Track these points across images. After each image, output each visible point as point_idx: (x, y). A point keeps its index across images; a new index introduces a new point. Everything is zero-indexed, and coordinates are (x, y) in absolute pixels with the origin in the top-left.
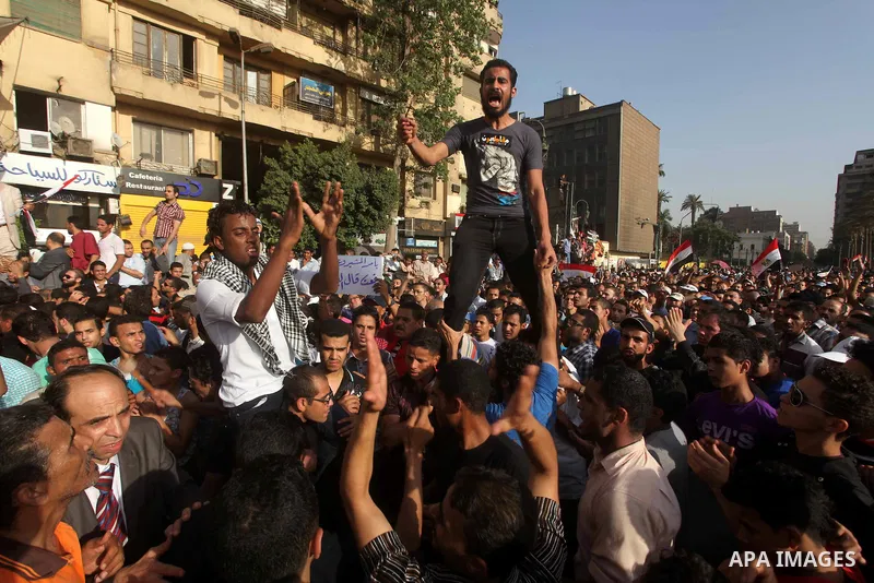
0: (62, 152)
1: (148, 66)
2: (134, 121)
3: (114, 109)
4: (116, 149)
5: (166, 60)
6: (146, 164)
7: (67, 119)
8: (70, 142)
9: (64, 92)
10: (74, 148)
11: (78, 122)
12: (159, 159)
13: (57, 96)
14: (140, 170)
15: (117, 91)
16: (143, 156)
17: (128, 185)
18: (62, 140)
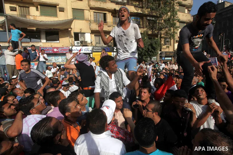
0: (82, 45)
1: (97, 22)
2: (95, 35)
3: (91, 34)
4: (91, 42)
5: (100, 20)
6: (97, 45)
7: (82, 38)
8: (83, 42)
9: (82, 32)
10: (84, 44)
11: (84, 38)
12: (100, 44)
13: (81, 33)
14: (96, 47)
15: (91, 29)
16: (97, 43)
17: (94, 50)
18: (82, 42)
